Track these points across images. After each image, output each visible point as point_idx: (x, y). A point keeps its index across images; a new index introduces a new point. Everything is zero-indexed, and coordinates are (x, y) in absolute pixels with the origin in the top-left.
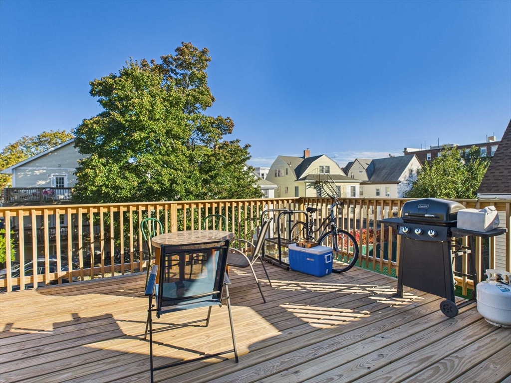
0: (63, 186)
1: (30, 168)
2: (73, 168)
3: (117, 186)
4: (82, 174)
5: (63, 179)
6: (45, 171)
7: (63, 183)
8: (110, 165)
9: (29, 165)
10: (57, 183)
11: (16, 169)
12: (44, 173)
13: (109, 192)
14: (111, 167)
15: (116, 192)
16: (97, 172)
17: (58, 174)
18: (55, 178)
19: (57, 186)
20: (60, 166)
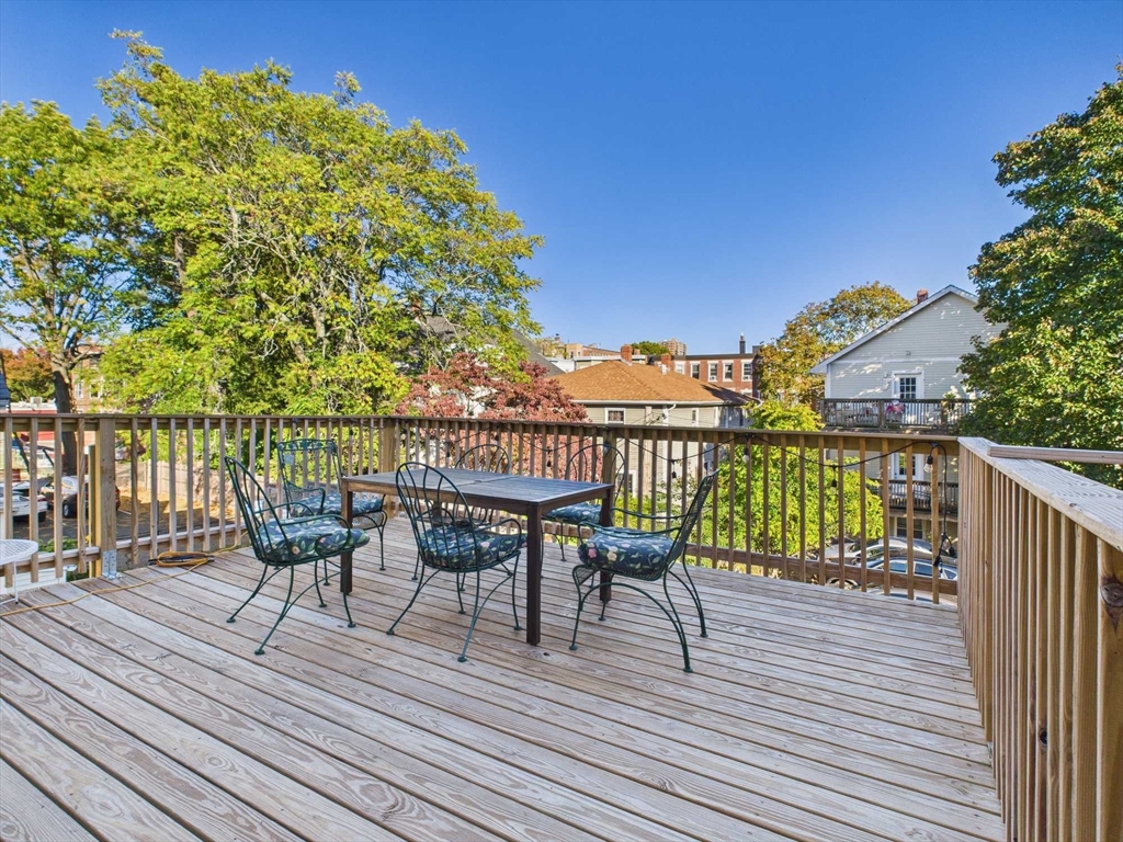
0: (913, 395)
1: (854, 362)
2: (955, 356)
3: (1109, 399)
4: (1004, 369)
5: (914, 381)
6: (879, 366)
7: (914, 389)
8: (1083, 343)
9: (852, 355)
10: (902, 390)
11: (831, 364)
12: (879, 369)
13: (1083, 412)
14: (1087, 348)
15: (1105, 414)
16: (1051, 361)
17: (904, 372)
18: (898, 379)
19: (902, 396)
20: (909, 354)
